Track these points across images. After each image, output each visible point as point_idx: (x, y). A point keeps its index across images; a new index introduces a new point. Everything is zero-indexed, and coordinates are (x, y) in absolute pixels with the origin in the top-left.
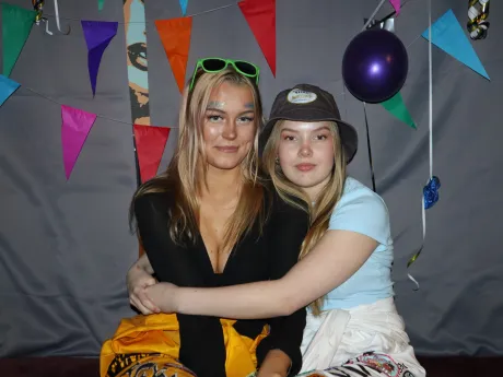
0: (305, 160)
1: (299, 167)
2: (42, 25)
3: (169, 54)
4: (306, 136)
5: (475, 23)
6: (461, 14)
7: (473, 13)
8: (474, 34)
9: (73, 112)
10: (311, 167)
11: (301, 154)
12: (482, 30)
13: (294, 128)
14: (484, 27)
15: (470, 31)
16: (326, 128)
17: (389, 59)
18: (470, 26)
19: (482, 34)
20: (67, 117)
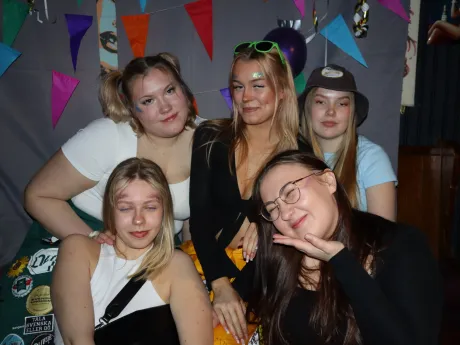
0: (330, 119)
1: (325, 124)
2: (35, 15)
3: (132, 42)
4: (332, 101)
5: (359, 26)
6: (348, 18)
7: (357, 18)
8: (358, 33)
9: (61, 77)
10: (333, 124)
11: (327, 114)
12: (364, 32)
13: (325, 95)
14: (365, 29)
15: (355, 31)
16: (347, 97)
17: (292, 50)
18: (355, 28)
19: (364, 34)
20: (57, 80)
